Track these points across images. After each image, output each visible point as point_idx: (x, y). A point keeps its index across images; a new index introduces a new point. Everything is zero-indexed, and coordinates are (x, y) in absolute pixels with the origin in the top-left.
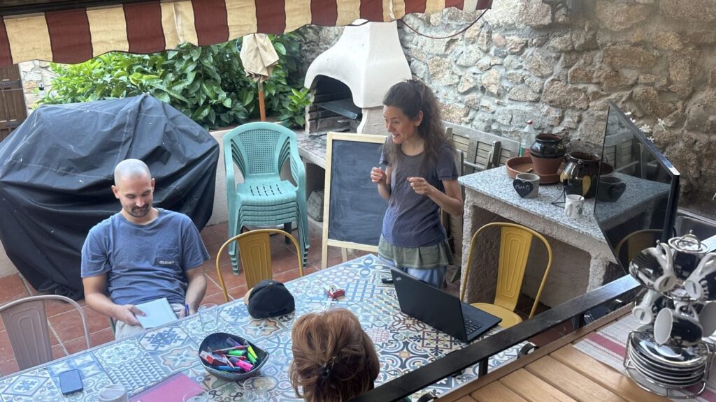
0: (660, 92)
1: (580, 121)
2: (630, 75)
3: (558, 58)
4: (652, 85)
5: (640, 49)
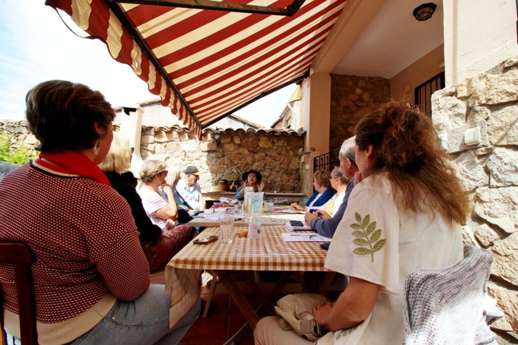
0: (245, 165)
1: (223, 175)
2: (236, 162)
3: (213, 159)
4: (242, 163)
5: (238, 155)
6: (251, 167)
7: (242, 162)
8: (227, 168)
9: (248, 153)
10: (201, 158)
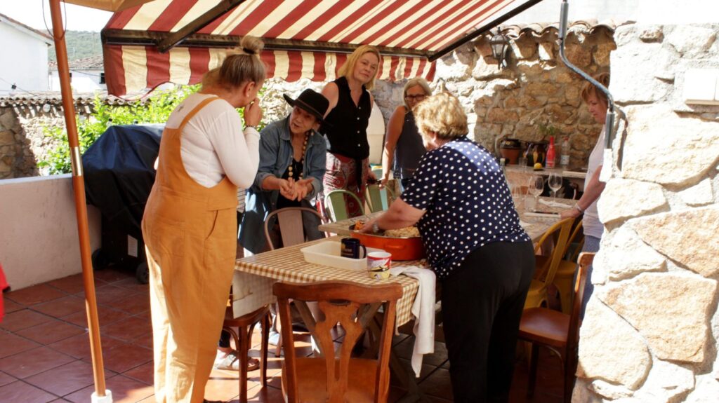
1: (514, 129)
2: (542, 99)
4: (557, 103)
6: (574, 111)
7: (557, 100)
8: (523, 113)
9: (570, 80)
10: (473, 93)
